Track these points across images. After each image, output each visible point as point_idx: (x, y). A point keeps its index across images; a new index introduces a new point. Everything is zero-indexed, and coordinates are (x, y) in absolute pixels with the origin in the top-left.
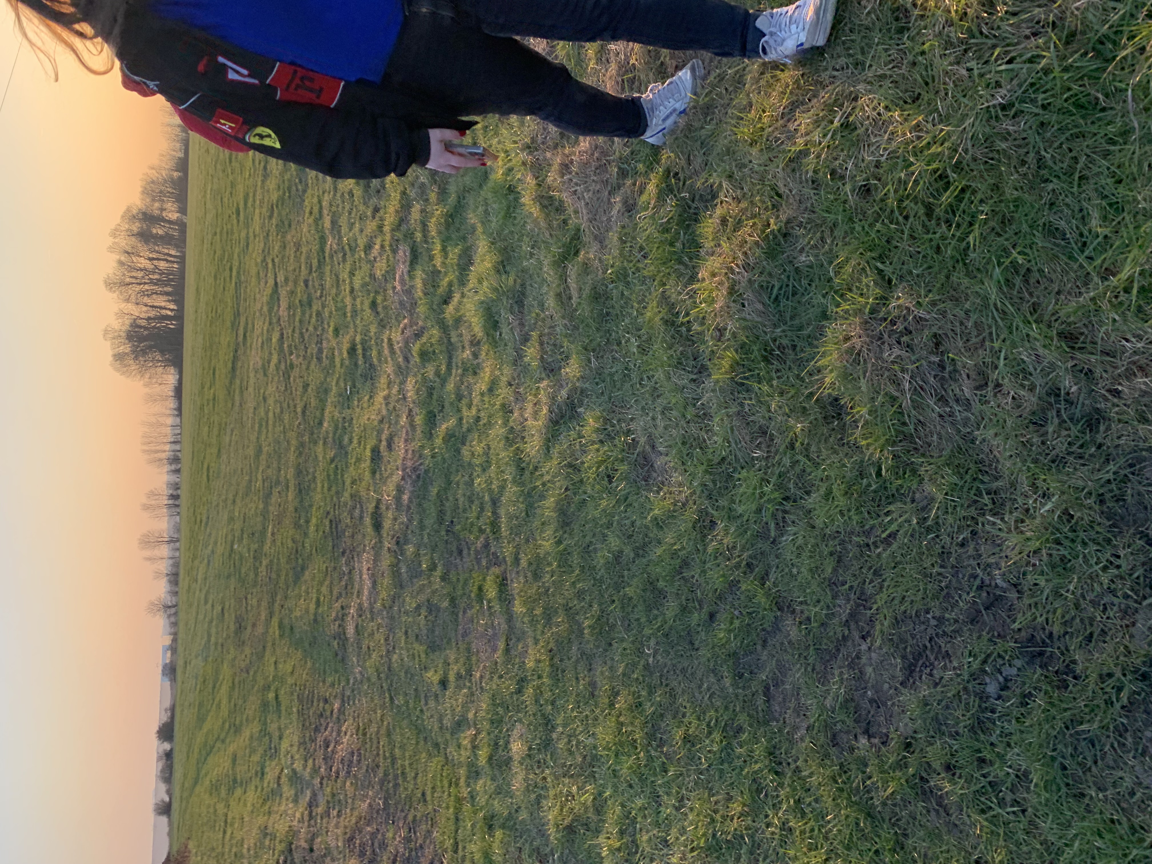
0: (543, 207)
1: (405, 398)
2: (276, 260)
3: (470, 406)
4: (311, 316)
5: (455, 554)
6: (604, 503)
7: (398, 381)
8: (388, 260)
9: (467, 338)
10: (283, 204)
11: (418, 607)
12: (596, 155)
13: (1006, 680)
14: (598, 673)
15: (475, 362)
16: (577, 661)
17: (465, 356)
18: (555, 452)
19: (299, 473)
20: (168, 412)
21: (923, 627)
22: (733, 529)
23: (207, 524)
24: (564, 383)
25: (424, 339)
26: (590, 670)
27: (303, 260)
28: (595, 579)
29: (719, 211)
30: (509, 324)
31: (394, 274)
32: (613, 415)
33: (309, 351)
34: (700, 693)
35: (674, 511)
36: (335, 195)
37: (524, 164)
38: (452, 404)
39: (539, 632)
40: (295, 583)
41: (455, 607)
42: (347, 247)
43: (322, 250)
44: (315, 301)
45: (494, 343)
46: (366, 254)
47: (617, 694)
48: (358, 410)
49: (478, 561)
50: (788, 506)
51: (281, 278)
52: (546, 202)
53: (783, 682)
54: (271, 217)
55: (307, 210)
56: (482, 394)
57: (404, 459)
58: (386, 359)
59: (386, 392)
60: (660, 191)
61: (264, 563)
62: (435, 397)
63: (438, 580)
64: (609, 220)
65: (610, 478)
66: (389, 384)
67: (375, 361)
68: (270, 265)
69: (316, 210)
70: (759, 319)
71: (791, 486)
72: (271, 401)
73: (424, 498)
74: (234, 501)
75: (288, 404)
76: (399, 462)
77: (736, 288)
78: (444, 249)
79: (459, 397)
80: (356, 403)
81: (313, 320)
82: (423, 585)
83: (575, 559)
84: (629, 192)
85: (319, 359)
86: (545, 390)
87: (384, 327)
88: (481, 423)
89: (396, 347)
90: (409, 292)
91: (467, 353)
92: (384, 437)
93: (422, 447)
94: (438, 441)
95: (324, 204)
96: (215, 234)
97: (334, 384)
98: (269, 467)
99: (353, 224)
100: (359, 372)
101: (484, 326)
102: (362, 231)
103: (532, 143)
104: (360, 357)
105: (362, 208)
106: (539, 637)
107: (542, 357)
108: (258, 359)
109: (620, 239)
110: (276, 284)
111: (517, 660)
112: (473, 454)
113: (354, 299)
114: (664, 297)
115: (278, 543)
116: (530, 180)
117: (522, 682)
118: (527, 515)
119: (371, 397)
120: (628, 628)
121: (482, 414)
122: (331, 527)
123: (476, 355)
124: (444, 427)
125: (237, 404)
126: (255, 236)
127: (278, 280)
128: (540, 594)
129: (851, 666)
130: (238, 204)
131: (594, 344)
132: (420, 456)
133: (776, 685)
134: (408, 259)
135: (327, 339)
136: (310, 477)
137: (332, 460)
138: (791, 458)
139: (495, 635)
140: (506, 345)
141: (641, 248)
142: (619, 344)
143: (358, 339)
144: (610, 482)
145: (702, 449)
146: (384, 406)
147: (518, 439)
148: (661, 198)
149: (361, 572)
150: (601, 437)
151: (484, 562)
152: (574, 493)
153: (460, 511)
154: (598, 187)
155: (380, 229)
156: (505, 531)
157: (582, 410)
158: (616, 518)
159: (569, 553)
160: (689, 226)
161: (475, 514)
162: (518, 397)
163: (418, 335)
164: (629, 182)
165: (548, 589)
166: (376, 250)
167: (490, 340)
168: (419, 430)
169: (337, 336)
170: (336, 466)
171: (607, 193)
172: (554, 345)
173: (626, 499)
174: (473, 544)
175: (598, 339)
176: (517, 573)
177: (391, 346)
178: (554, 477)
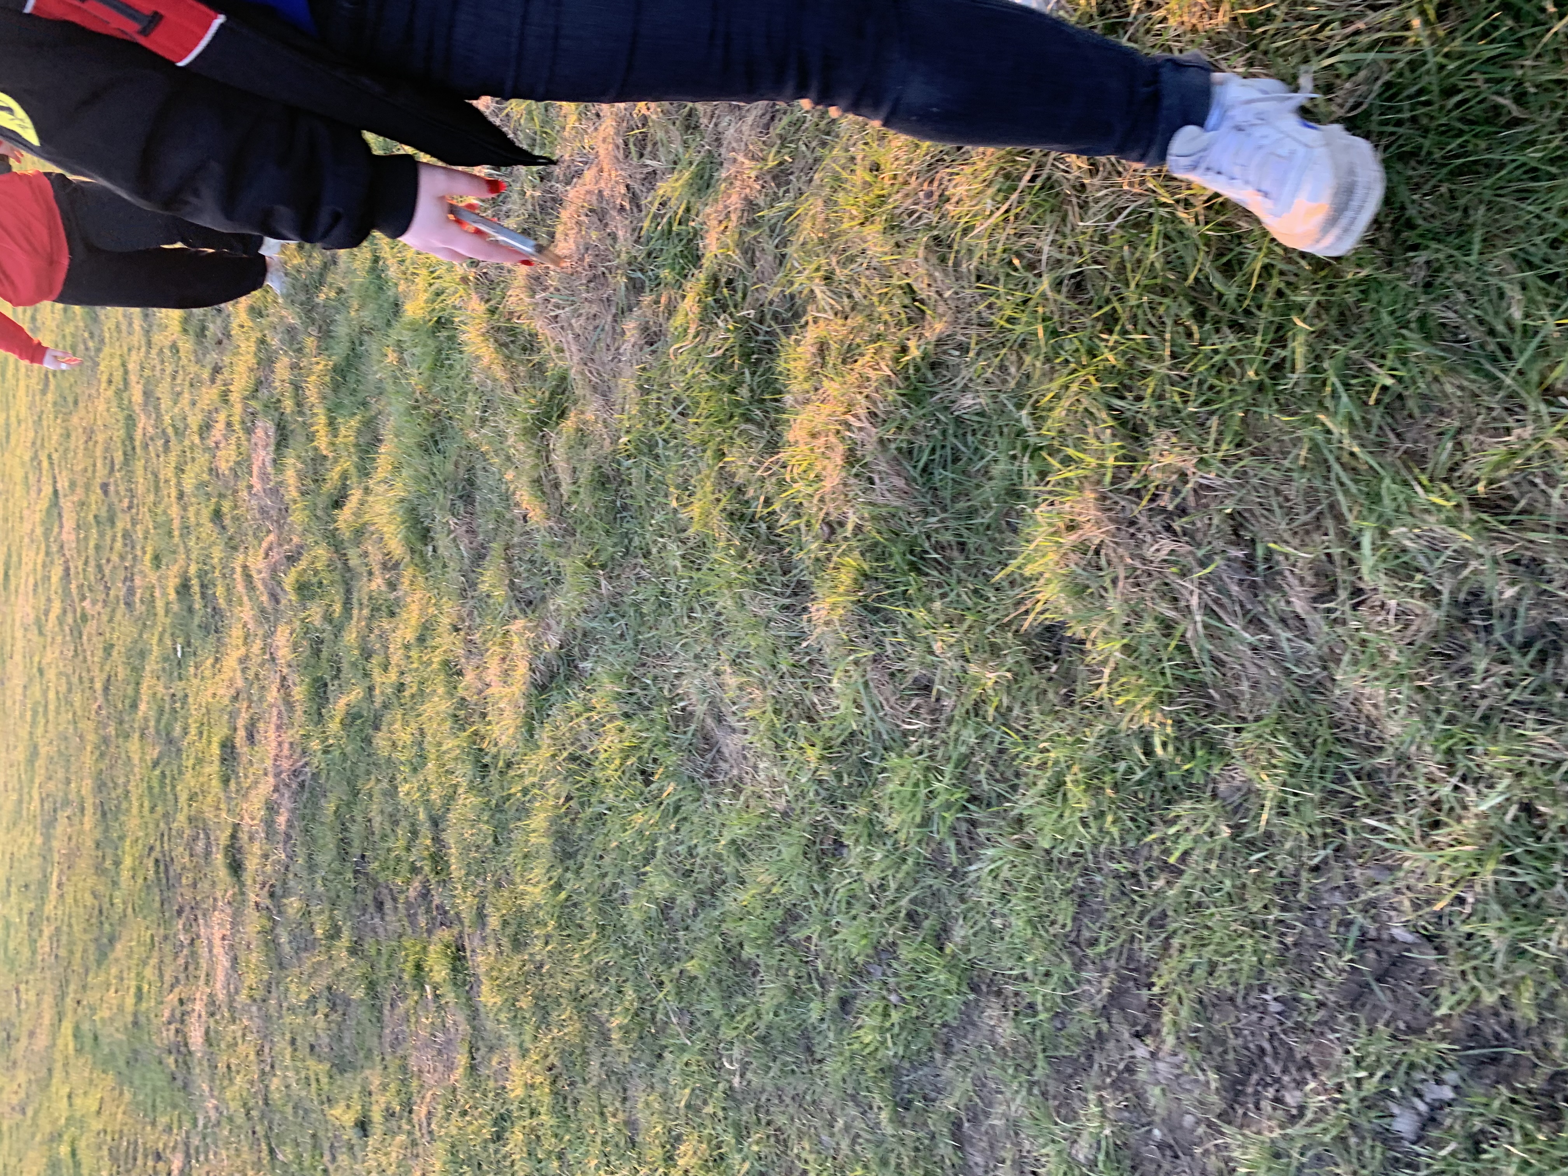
0: (501, 345)
1: (273, 659)
2: (55, 456)
3: (385, 668)
4: (114, 540)
5: (371, 909)
6: (638, 819)
7: (260, 632)
8: (239, 445)
9: (375, 558)
11: (313, 999)
12: (588, 259)
13: (1432, 1108)
14: (640, 1106)
15: (392, 596)
16: (601, 1085)
17: (374, 586)
18: (544, 735)
19: (100, 786)
21: (1255, 1016)
22: (878, 856)
24: (552, 622)
25: (303, 564)
26: (625, 1100)
27: (98, 453)
28: (625, 946)
29: (812, 334)
30: (450, 532)
31: (250, 467)
32: (642, 670)
33: (112, 593)
34: (832, 1135)
35: (769, 828)
36: (148, 352)
37: (465, 280)
38: (354, 665)
39: (527, 1038)
40: (99, 963)
41: (375, 997)
42: (170, 430)
43: (131, 439)
44: (120, 515)
45: (425, 566)
46: (201, 438)
47: (678, 1138)
48: (195, 682)
49: (412, 918)
50: (978, 813)
51: (63, 484)
52: (505, 338)
53: (987, 1115)
55: (104, 378)
56: (407, 647)
57: (277, 758)
58: (240, 599)
59: (243, 651)
60: (705, 309)
61: (46, 933)
62: (325, 654)
63: (344, 954)
64: (616, 358)
65: (647, 777)
66: (247, 638)
67: (222, 603)
68: (45, 465)
69: (118, 376)
70: (899, 503)
71: (982, 776)
72: (51, 674)
73: (314, 820)
75: (80, 677)
76: (269, 763)
77: (859, 453)
78: (332, 423)
79: (367, 654)
80: (192, 670)
81: (119, 545)
82: (320, 963)
83: (589, 915)
84: (649, 313)
85: (130, 605)
86: (521, 635)
87: (235, 548)
88: (407, 693)
89: (258, 580)
90: (275, 493)
91: (378, 583)
92: (241, 723)
93: (307, 737)
94: (334, 726)
95: (131, 366)
97: (154, 641)
98: (50, 779)
99: (179, 394)
100: (197, 621)
101: (406, 538)
102: (194, 403)
104: (197, 597)
105: (193, 368)
106: (528, 1045)
107: (512, 582)
108: (28, 609)
109: (641, 387)
110: (56, 492)
111: (491, 1084)
112: (394, 745)
113: (185, 509)
114: (725, 477)
115: (69, 900)
116: (477, 306)
117: (502, 1121)
118: (496, 841)
119: (217, 660)
120: (692, 1029)
121: (407, 679)
122: (157, 872)
123: (392, 586)
126: (19, 422)
127: (59, 485)
128: (527, 974)
129: (1116, 1085)
131: (603, 557)
132: (304, 752)
133: (974, 1120)
134: (272, 441)
135: (141, 572)
136: (120, 791)
137: (156, 764)
138: (976, 730)
139: (449, 1042)
140: (445, 566)
141: (677, 401)
142: (647, 555)
143: (193, 569)
144: (647, 783)
145: (810, 719)
146: (239, 674)
147: (476, 718)
148: (706, 320)
149: (210, 942)
150: (626, 708)
151: (422, 921)
152: (582, 804)
153: (377, 838)
154: (594, 309)
155: (224, 398)
156: (456, 869)
157: (587, 665)
158: (661, 843)
159: (575, 905)
160: (759, 361)
161: (402, 843)
162: (472, 649)
163: (292, 559)
164: (647, 298)
165: (541, 966)
166: (218, 431)
167: (417, 560)
168: (299, 709)
169: (158, 567)
170: (163, 773)
171: (609, 318)
172: (532, 562)
173: (677, 809)
174: (401, 892)
175: (610, 548)
176: (484, 939)
177: (248, 577)
178: (544, 779)
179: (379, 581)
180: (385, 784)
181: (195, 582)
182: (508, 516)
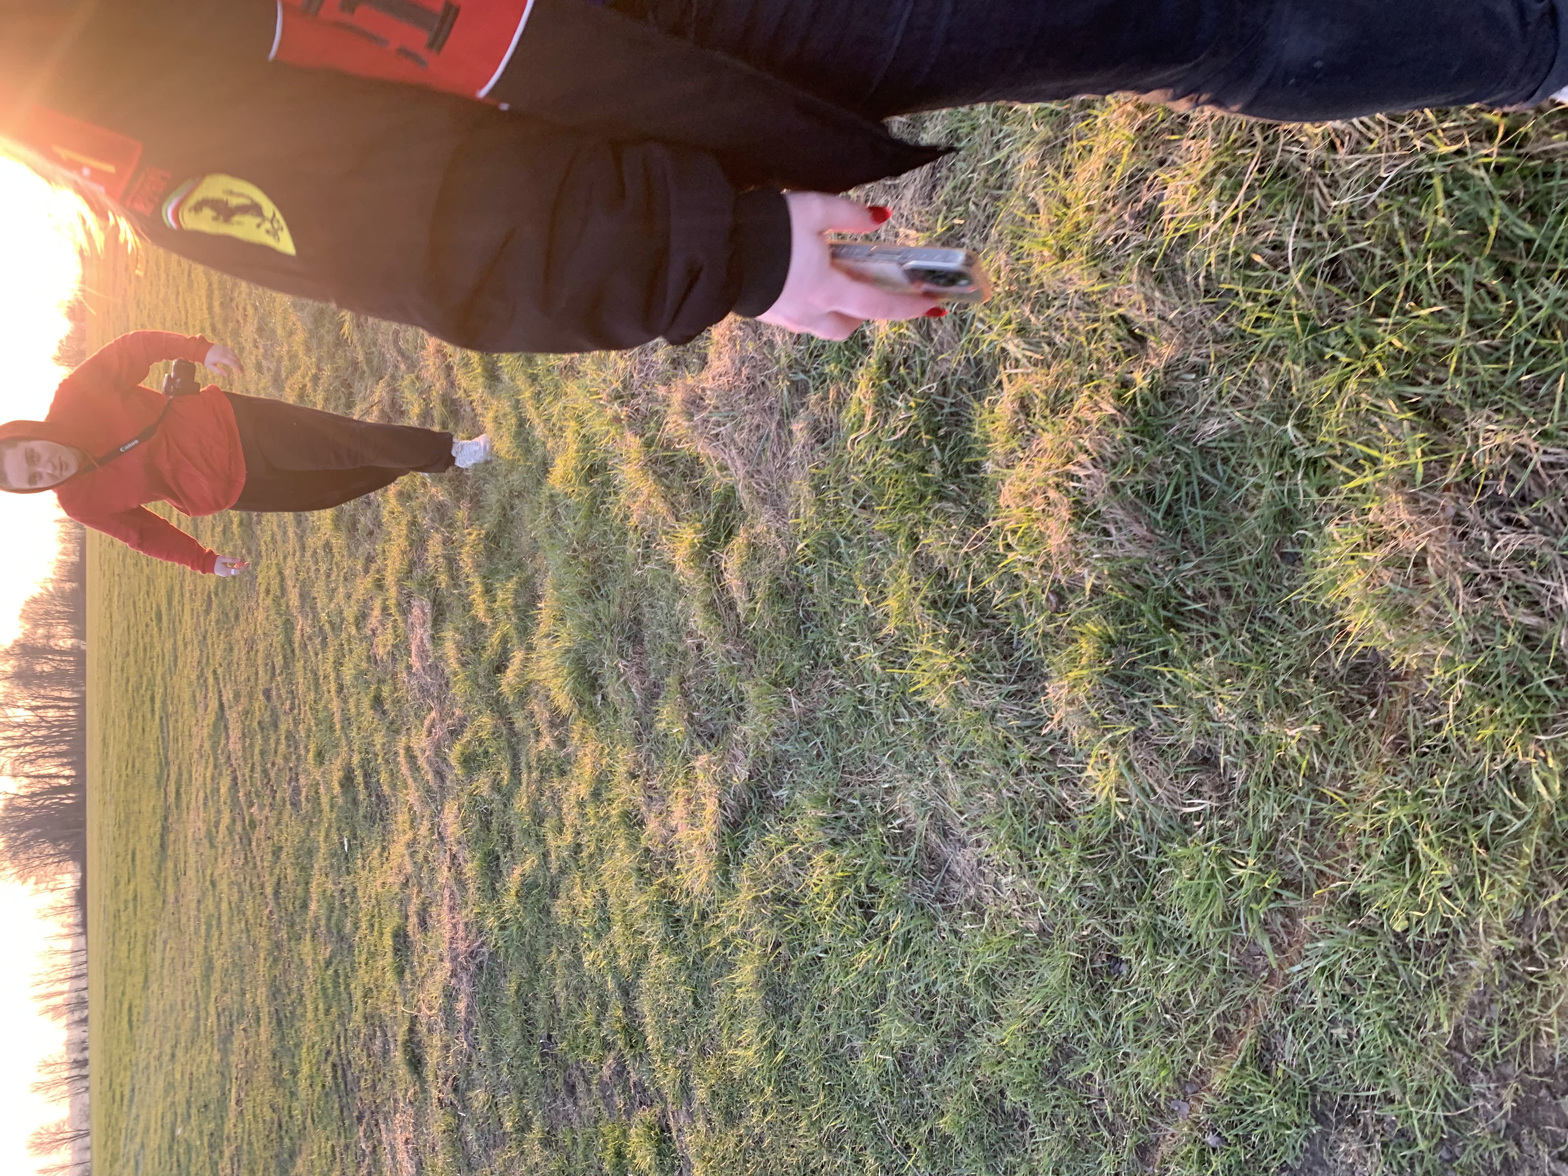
0: (660, 476)
1: (442, 838)
2: (220, 671)
3: (560, 830)
4: (278, 742)
5: (562, 1095)
6: (862, 959)
7: (427, 813)
8: (395, 628)
9: (542, 717)
10: (224, 589)
12: (745, 372)
17: (542, 746)
18: (742, 877)
19: (275, 993)
20: (66, 931)
22: (1170, 967)
23: (131, 1100)
24: (739, 753)
25: (467, 735)
27: (260, 661)
28: (859, 1108)
29: (1009, 392)
30: (619, 676)
31: (408, 648)
32: (847, 791)
33: (278, 795)
35: (1025, 951)
36: (303, 556)
37: (616, 420)
38: (526, 832)
42: (327, 627)
43: (290, 642)
44: (283, 718)
45: (596, 716)
46: (358, 628)
48: (364, 874)
49: (608, 1099)
51: (228, 695)
52: (664, 468)
54: (207, 612)
55: (263, 589)
56: (581, 804)
57: (452, 940)
58: (405, 782)
59: (410, 835)
60: (881, 392)
61: (227, 1152)
62: (495, 826)
63: (537, 1146)
64: (785, 464)
65: (867, 909)
66: (414, 821)
67: (386, 789)
68: (211, 681)
69: (275, 584)
72: (223, 885)
73: (495, 1002)
74: (173, 1055)
75: (251, 884)
76: (444, 947)
77: (1087, 504)
78: (488, 591)
79: (539, 819)
80: (359, 862)
81: (282, 747)
82: (511, 1159)
83: (812, 1075)
84: (817, 411)
85: (295, 805)
86: (706, 770)
87: (397, 732)
88: (584, 854)
89: (422, 761)
90: (434, 669)
91: (547, 741)
92: (412, 909)
93: (482, 914)
94: (509, 900)
95: (287, 572)
96: (128, 654)
97: (321, 839)
98: (226, 991)
99: (334, 590)
100: (362, 812)
101: (574, 690)
102: (349, 596)
103: (625, 388)
104: (361, 787)
105: (346, 563)
107: (691, 716)
108: (200, 824)
109: (815, 487)
110: (221, 705)
112: (574, 911)
113: (345, 701)
114: (922, 563)
115: (249, 1117)
116: (631, 443)
118: (696, 1003)
119: (384, 848)
121: (584, 839)
122: (335, 1077)
123: (561, 743)
124: (518, 871)
125: (171, 899)
126: (185, 645)
127: (224, 699)
128: (745, 1151)
130: (158, 606)
131: (789, 673)
132: (480, 931)
134: (429, 617)
135: (305, 770)
136: (294, 996)
137: (328, 964)
138: (1279, 801)
140: (616, 712)
141: (858, 494)
142: (838, 663)
143: (356, 759)
144: (868, 916)
145: (1061, 818)
146: (407, 858)
147: (663, 869)
148: (883, 405)
149: (392, 1147)
150: (834, 834)
151: (619, 1102)
152: (793, 950)
153: (562, 1015)
154: (757, 419)
155: (379, 585)
156: (653, 1040)
157: (783, 793)
158: (893, 982)
159: (794, 1065)
160: (948, 435)
161: (591, 1018)
162: (653, 794)
163: (455, 733)
164: (813, 397)
165: (761, 1140)
166: (374, 620)
167: (586, 712)
168: (472, 887)
169: (321, 763)
170: (336, 971)
171: (774, 426)
172: (709, 691)
173: (907, 942)
174: (595, 1072)
175: (796, 663)
176: (690, 1115)
177: (412, 758)
178: (747, 925)
179: (548, 740)
180: (568, 956)
181: (358, 772)
182: (680, 649)
